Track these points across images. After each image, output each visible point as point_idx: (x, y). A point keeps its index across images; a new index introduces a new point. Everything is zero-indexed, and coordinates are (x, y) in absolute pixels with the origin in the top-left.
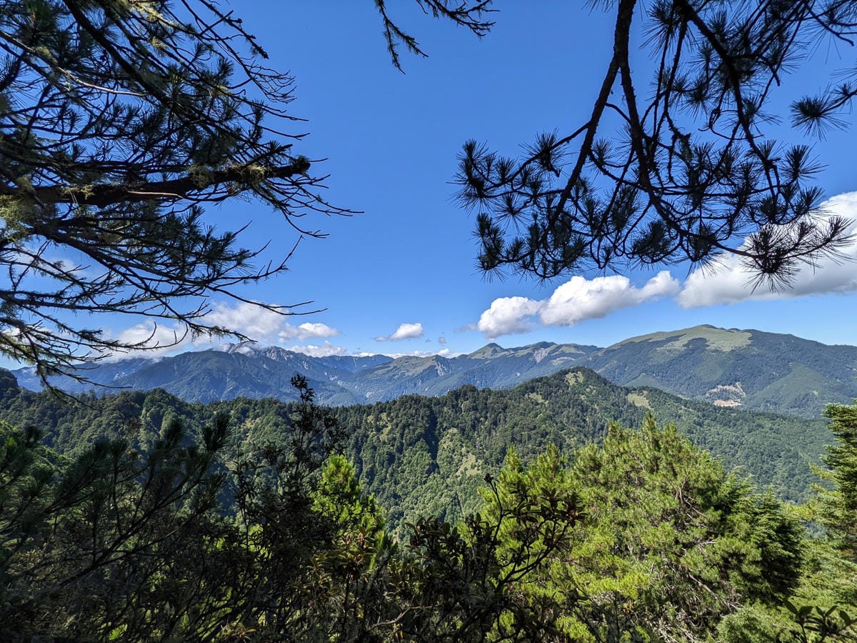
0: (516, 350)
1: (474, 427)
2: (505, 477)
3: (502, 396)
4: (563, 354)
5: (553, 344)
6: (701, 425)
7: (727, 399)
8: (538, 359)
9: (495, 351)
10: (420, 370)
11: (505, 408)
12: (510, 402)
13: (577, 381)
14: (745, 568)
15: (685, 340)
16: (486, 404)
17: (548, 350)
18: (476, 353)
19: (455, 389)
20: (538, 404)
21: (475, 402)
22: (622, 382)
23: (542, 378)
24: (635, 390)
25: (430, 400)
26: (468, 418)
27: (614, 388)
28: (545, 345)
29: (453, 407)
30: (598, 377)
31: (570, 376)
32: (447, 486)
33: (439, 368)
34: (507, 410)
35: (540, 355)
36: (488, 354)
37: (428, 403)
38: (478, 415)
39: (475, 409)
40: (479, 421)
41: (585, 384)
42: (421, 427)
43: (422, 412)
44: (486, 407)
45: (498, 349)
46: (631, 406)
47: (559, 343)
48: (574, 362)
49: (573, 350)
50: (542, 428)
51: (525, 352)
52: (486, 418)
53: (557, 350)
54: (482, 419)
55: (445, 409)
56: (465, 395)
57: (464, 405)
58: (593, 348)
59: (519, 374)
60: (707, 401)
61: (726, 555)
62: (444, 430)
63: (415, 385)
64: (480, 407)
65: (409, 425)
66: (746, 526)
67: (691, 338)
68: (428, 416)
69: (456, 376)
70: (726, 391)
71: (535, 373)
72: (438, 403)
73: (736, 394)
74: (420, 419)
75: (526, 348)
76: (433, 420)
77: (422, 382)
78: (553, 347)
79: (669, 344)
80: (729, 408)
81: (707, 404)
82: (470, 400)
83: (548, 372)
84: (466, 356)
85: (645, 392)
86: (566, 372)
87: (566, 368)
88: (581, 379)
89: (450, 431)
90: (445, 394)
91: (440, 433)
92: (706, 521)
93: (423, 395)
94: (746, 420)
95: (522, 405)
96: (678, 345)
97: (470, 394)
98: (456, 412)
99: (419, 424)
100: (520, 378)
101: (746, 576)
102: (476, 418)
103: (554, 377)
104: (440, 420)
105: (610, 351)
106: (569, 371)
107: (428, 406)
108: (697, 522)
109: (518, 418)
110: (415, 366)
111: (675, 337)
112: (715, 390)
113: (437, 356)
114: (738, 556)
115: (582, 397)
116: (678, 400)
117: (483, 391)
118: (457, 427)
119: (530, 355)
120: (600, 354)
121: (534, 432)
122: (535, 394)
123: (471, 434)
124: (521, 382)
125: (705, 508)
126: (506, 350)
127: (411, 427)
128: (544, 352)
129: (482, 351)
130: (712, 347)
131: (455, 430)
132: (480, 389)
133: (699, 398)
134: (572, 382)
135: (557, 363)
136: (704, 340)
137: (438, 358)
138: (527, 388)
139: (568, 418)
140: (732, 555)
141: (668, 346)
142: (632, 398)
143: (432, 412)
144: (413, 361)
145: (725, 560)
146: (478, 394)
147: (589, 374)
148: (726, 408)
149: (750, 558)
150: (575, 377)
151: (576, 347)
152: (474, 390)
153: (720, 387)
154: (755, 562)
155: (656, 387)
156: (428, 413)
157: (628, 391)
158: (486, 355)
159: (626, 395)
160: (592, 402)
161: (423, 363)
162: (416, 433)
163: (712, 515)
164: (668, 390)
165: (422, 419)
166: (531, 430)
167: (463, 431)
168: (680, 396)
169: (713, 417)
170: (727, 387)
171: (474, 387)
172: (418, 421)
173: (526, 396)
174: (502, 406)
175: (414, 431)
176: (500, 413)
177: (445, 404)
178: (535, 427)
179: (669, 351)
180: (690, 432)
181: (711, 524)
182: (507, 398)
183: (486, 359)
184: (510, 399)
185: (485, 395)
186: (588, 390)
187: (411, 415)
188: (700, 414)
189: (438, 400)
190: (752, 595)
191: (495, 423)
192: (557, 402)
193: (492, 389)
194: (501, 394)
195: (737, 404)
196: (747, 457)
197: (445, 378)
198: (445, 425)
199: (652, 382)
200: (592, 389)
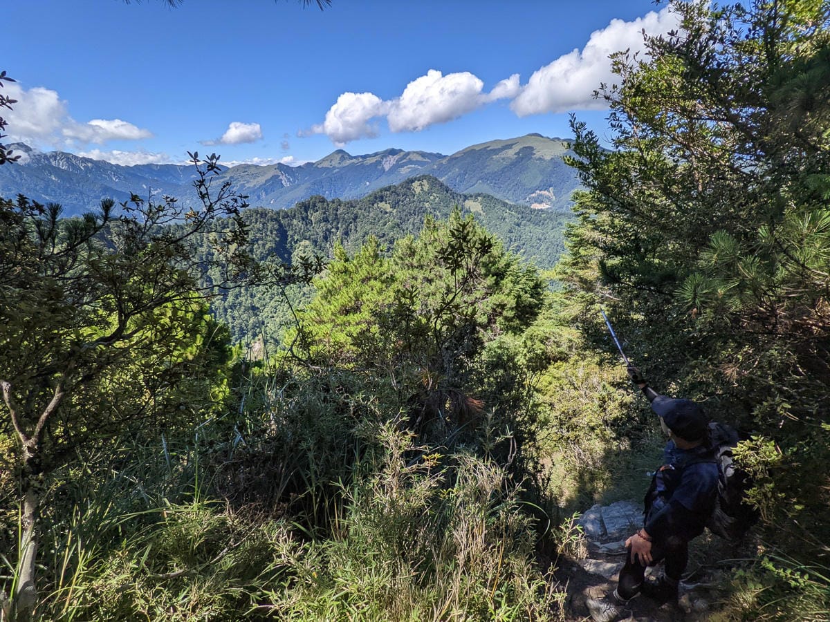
0: (364, 157)
1: (326, 238)
2: (333, 267)
3: (352, 206)
4: (411, 162)
5: (401, 151)
6: (518, 225)
7: (541, 202)
8: (387, 167)
9: (343, 159)
10: (261, 180)
11: (356, 218)
12: (360, 212)
13: (422, 190)
14: (505, 313)
15: (516, 148)
16: (336, 215)
17: (396, 157)
18: (323, 160)
19: (303, 200)
20: (386, 213)
21: (324, 213)
22: (461, 190)
23: (390, 187)
24: (471, 196)
25: (278, 213)
26: (320, 229)
27: (454, 195)
28: (393, 152)
29: (303, 219)
30: (442, 185)
31: (416, 184)
32: (304, 294)
33: (283, 178)
34: (358, 220)
35: (388, 163)
36: (336, 163)
37: (275, 217)
38: (329, 226)
39: (326, 220)
40: (330, 232)
41: (430, 193)
42: (271, 241)
43: (270, 226)
44: (336, 218)
45: (346, 156)
46: (467, 211)
47: (406, 151)
48: (421, 170)
49: (420, 158)
50: (390, 236)
51: (374, 160)
52: (337, 229)
53: (403, 157)
54: (333, 230)
55: (295, 222)
56: (315, 206)
57: (314, 216)
58: (439, 156)
59: (368, 183)
60: (526, 204)
61: (495, 307)
62: (296, 243)
63: (259, 197)
64: (330, 219)
65: (257, 240)
66: (510, 285)
67: (521, 147)
68: (277, 230)
69: (303, 186)
70: (541, 195)
71: (384, 182)
72: (286, 216)
73: (549, 199)
74: (269, 233)
75: (376, 154)
76: (282, 233)
77: (266, 194)
78: (402, 154)
79: (504, 152)
80: (542, 210)
81: (525, 208)
82: (320, 211)
83: (395, 181)
84: (313, 164)
85: (480, 198)
86: (413, 181)
87: (412, 176)
88: (426, 188)
89: (302, 243)
90: (293, 206)
91: (292, 246)
92: (486, 285)
93: (268, 208)
94: (551, 220)
95: (371, 214)
96: (511, 153)
97: (319, 205)
98: (307, 225)
99: (269, 238)
100: (370, 187)
101: (506, 318)
102: (327, 230)
103: (402, 185)
104: (290, 233)
105: (453, 159)
106: (415, 179)
107: (276, 220)
108: (479, 287)
109: (368, 227)
110: (255, 176)
111: (508, 146)
112: (534, 195)
113: (279, 164)
114: (503, 306)
115: (427, 205)
116: (505, 204)
117: (333, 202)
118: (309, 239)
119: (379, 163)
120: (444, 162)
121: (382, 239)
122: (384, 203)
123: (323, 244)
124: (370, 192)
125: (486, 275)
126: (355, 157)
127: (260, 242)
128: (392, 159)
129: (329, 158)
130: (537, 155)
131: (307, 242)
132: (329, 200)
133: (521, 202)
134: (418, 190)
135: (405, 171)
136: (531, 148)
137: (281, 167)
138: (376, 198)
139: (413, 225)
140: (498, 306)
141: (502, 155)
142: (469, 204)
143: (281, 225)
144: (253, 170)
145: (494, 310)
146: (328, 205)
147: (434, 182)
148: (539, 210)
149: (508, 306)
150: (421, 185)
151: (423, 154)
152: (323, 201)
153: (538, 192)
154: (512, 309)
155: (489, 193)
156: (276, 226)
157: (466, 198)
158: (333, 163)
159: (464, 201)
160: (435, 209)
161: (265, 173)
162: (267, 247)
163: (490, 280)
164: (498, 196)
165: (271, 233)
166: (381, 237)
167: (315, 242)
168: (507, 201)
169: (528, 218)
170: (543, 192)
171: (323, 198)
172: (266, 235)
173: (376, 205)
174: (352, 216)
175: (264, 245)
176: (351, 223)
177: (294, 217)
178: (384, 235)
179: (503, 159)
180: (510, 231)
181: (489, 287)
182: (357, 208)
183: (334, 168)
184: (360, 209)
185: (334, 205)
186: (432, 198)
187: (259, 230)
188: (520, 216)
189: (286, 213)
190: (507, 329)
191: (347, 233)
192: (404, 210)
193: (342, 199)
194: (351, 205)
195: (547, 206)
196: (547, 249)
197: (292, 189)
198: (296, 237)
199: (485, 188)
200: (435, 197)
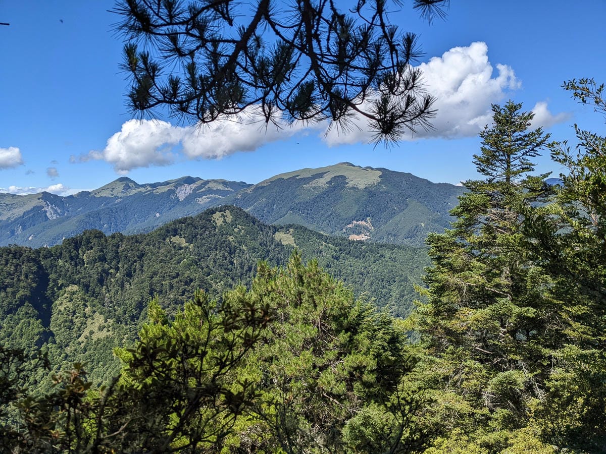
0: (154, 186)
1: (101, 281)
3: (137, 242)
4: (210, 191)
5: (199, 179)
6: (337, 258)
7: (359, 233)
8: (182, 197)
9: (127, 187)
10: (18, 212)
11: (142, 255)
12: (147, 248)
13: (225, 221)
15: (328, 178)
16: (117, 252)
17: (193, 186)
18: (102, 189)
19: (73, 235)
20: (181, 248)
21: (101, 251)
22: (271, 221)
23: (186, 219)
24: (282, 228)
25: (38, 252)
26: (93, 272)
27: (262, 227)
28: (189, 180)
29: (72, 258)
30: (247, 216)
31: (217, 215)
32: (67, 356)
33: (49, 210)
34: (144, 258)
35: (183, 193)
36: (119, 191)
37: (33, 256)
38: (106, 266)
39: (103, 259)
40: (108, 274)
41: (233, 224)
42: (24, 287)
43: (25, 268)
44: (117, 256)
45: (131, 185)
46: (278, 244)
47: (205, 179)
48: (222, 200)
49: (221, 187)
50: (186, 275)
51: (166, 189)
52: (117, 269)
53: (203, 187)
54: (112, 271)
55: (60, 262)
56: (88, 242)
57: (86, 255)
58: (243, 185)
59: (158, 215)
60: (344, 236)
62: (60, 288)
63: (13, 232)
64: (108, 257)
65: (7, 286)
67: (333, 176)
68: (34, 273)
69: (75, 219)
70: (359, 225)
71: (178, 214)
72: (49, 254)
73: (366, 228)
74: (23, 278)
75: (167, 183)
76: (42, 277)
77: (23, 229)
78: (199, 183)
79: (315, 181)
80: (361, 242)
81: (343, 239)
82: (95, 248)
83: (192, 212)
84: (89, 193)
85: (291, 230)
86: (213, 212)
87: (213, 206)
88: (229, 219)
89: (69, 289)
90: (60, 243)
91: (53, 293)
93: (25, 245)
94: (372, 252)
95: (162, 251)
96: (322, 182)
97: (94, 241)
98: (76, 265)
99: (22, 284)
100: (160, 219)
102: (104, 271)
103: (200, 217)
104: (52, 276)
105: (259, 188)
106: (216, 210)
107: (34, 260)
109: (157, 266)
110: (10, 207)
111: (320, 175)
112: (350, 226)
113: (45, 193)
115: (230, 238)
116: (320, 236)
117: (113, 237)
118: (78, 283)
119: (171, 192)
120: (249, 191)
121: (176, 280)
122: (178, 237)
123: (97, 290)
124: (161, 225)
126: (142, 186)
127: (9, 290)
128: (188, 189)
129: (110, 187)
130: (351, 184)
131: (75, 288)
132: (108, 234)
133: (338, 233)
134: (220, 222)
135: (204, 201)
136: (343, 177)
137: (46, 196)
138: (168, 231)
139: (215, 261)
141: (313, 184)
142: (280, 236)
143: (40, 267)
144: (8, 201)
146: (106, 241)
147: (239, 213)
148: (358, 242)
150: (223, 216)
151: (225, 183)
152: (100, 236)
153: (355, 222)
155: (301, 224)
156: (34, 268)
157: (275, 229)
158: (115, 192)
159: (274, 233)
160: (240, 243)
161: (24, 204)
162: (18, 295)
164: (311, 227)
165: (26, 277)
166: (174, 278)
167: (86, 287)
168: (322, 232)
169: (347, 251)
170: (360, 222)
171: (100, 233)
172: (19, 280)
173: (167, 240)
174: (137, 253)
175: (14, 293)
176: (135, 261)
177: (60, 256)
178: (178, 275)
179: (314, 188)
180: (329, 266)
182: (143, 244)
183: (116, 198)
184: (148, 244)
185: (115, 241)
186: (236, 230)
187: (9, 274)
188: (337, 248)
189: (49, 252)
191: (129, 275)
192: (203, 245)
193: (125, 233)
194: (136, 240)
195: (367, 237)
196: (371, 284)
197: (58, 222)
198: (60, 282)
199: (298, 220)
200: (240, 229)
